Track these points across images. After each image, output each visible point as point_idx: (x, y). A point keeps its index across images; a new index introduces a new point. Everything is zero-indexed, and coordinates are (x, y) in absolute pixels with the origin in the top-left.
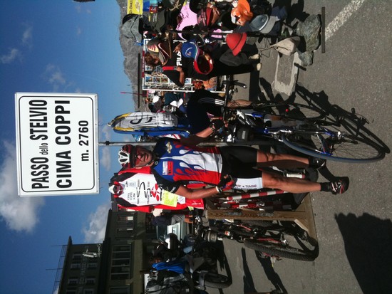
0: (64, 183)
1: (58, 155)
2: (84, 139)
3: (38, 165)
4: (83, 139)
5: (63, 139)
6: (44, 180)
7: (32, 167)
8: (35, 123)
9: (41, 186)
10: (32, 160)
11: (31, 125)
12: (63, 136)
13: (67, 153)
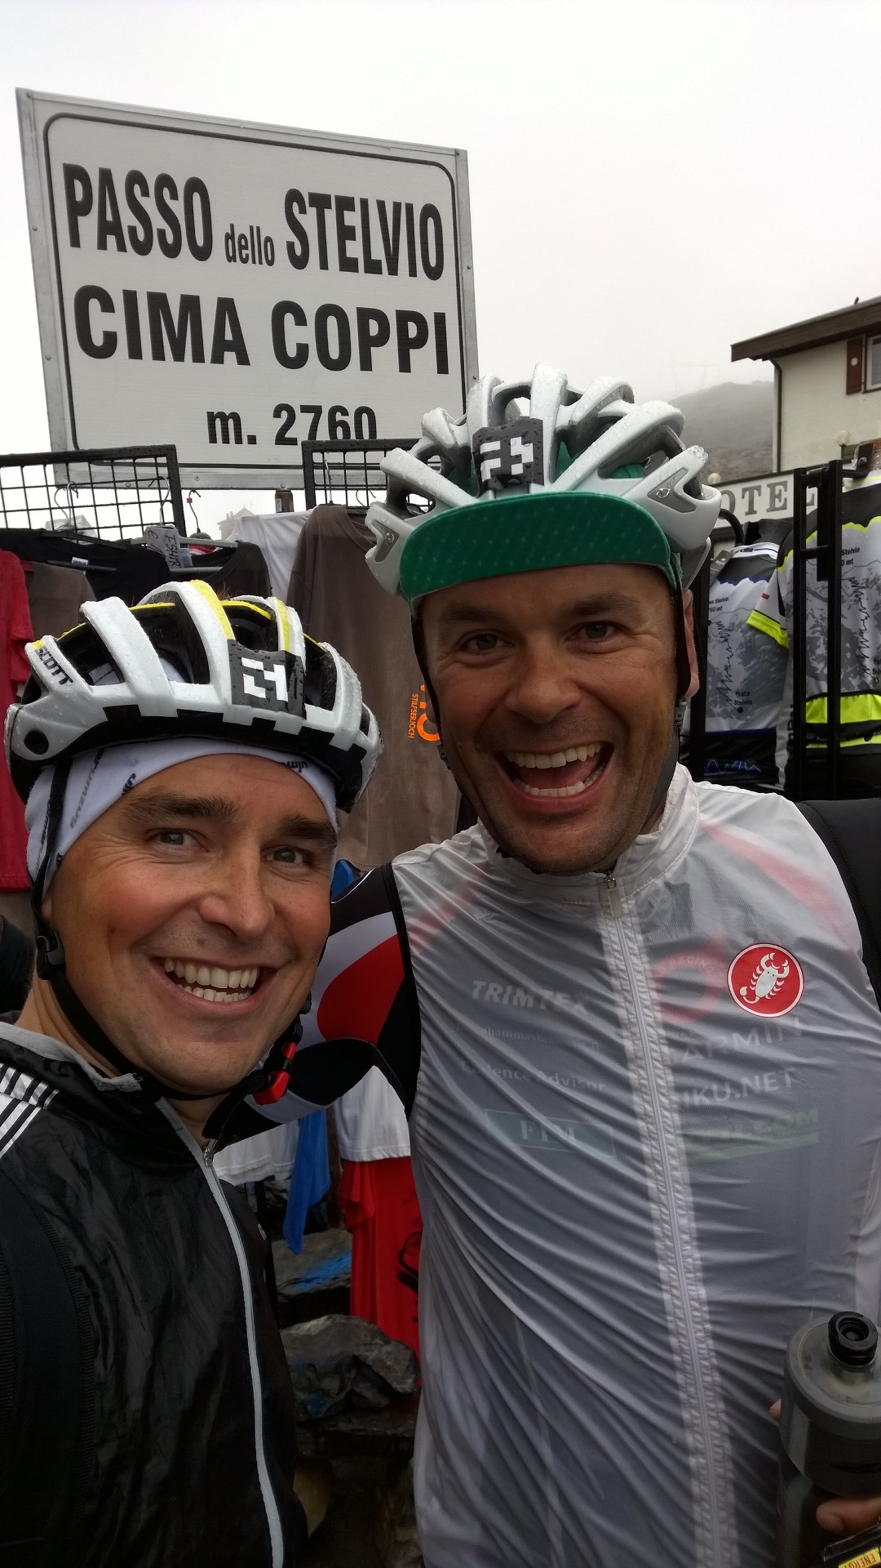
2: (300, 429)
3: (178, 207)
12: (306, 335)
13: (239, 348)
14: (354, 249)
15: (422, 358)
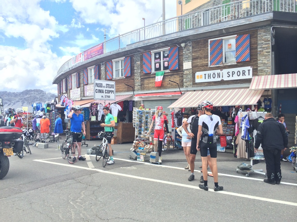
0: (97, 91)
1: (103, 90)
4: (106, 96)
5: (106, 91)
6: (98, 86)
7: (100, 84)
8: (109, 85)
9: (96, 85)
10: (102, 84)
11: (109, 84)
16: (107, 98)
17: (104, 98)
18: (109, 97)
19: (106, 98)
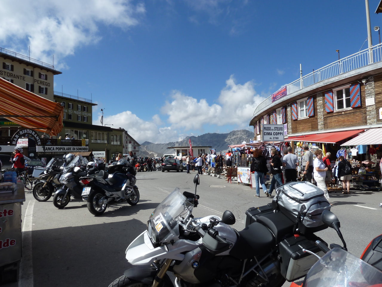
0: (265, 134)
1: (271, 133)
2: (274, 138)
5: (274, 134)
7: (269, 127)
9: (265, 129)
11: (277, 127)
12: (275, 134)
13: (272, 135)
14: (278, 129)
15: (281, 135)
16: (276, 139)
17: (273, 139)
18: (278, 138)
19: (274, 139)
